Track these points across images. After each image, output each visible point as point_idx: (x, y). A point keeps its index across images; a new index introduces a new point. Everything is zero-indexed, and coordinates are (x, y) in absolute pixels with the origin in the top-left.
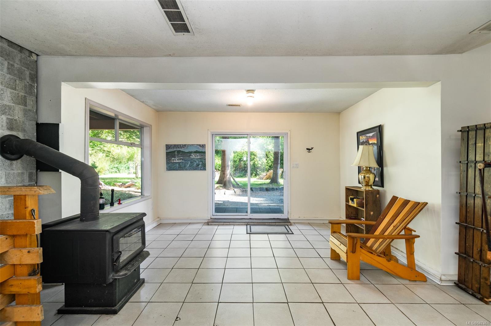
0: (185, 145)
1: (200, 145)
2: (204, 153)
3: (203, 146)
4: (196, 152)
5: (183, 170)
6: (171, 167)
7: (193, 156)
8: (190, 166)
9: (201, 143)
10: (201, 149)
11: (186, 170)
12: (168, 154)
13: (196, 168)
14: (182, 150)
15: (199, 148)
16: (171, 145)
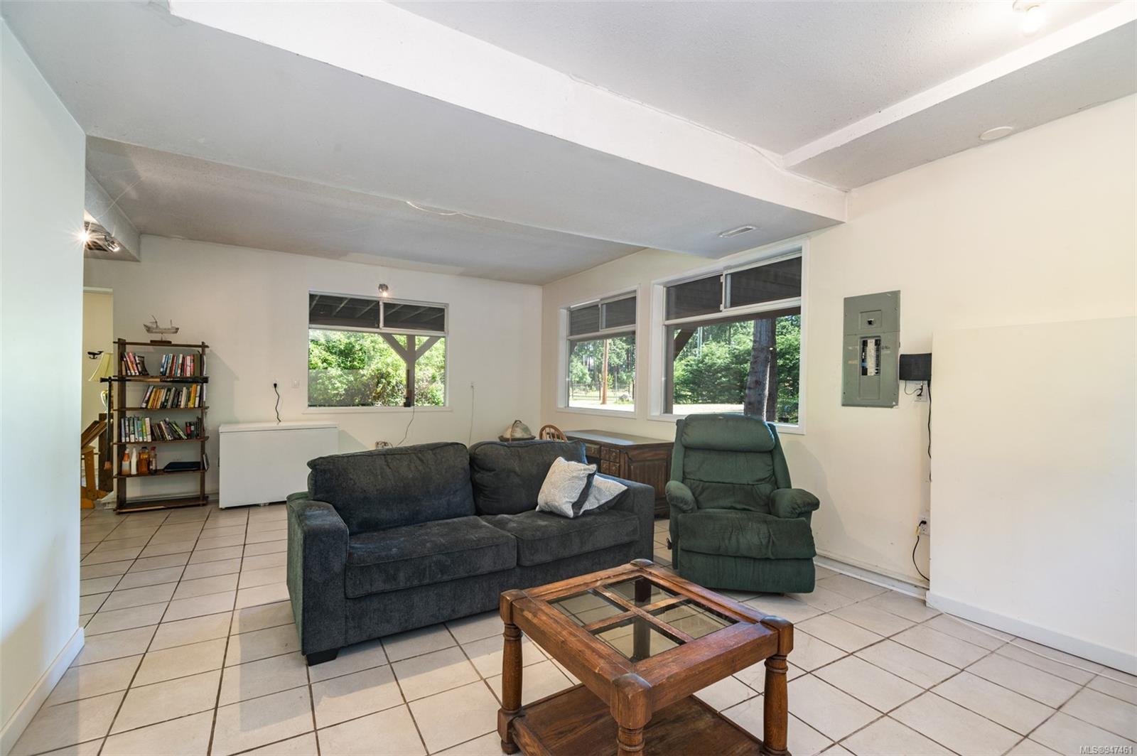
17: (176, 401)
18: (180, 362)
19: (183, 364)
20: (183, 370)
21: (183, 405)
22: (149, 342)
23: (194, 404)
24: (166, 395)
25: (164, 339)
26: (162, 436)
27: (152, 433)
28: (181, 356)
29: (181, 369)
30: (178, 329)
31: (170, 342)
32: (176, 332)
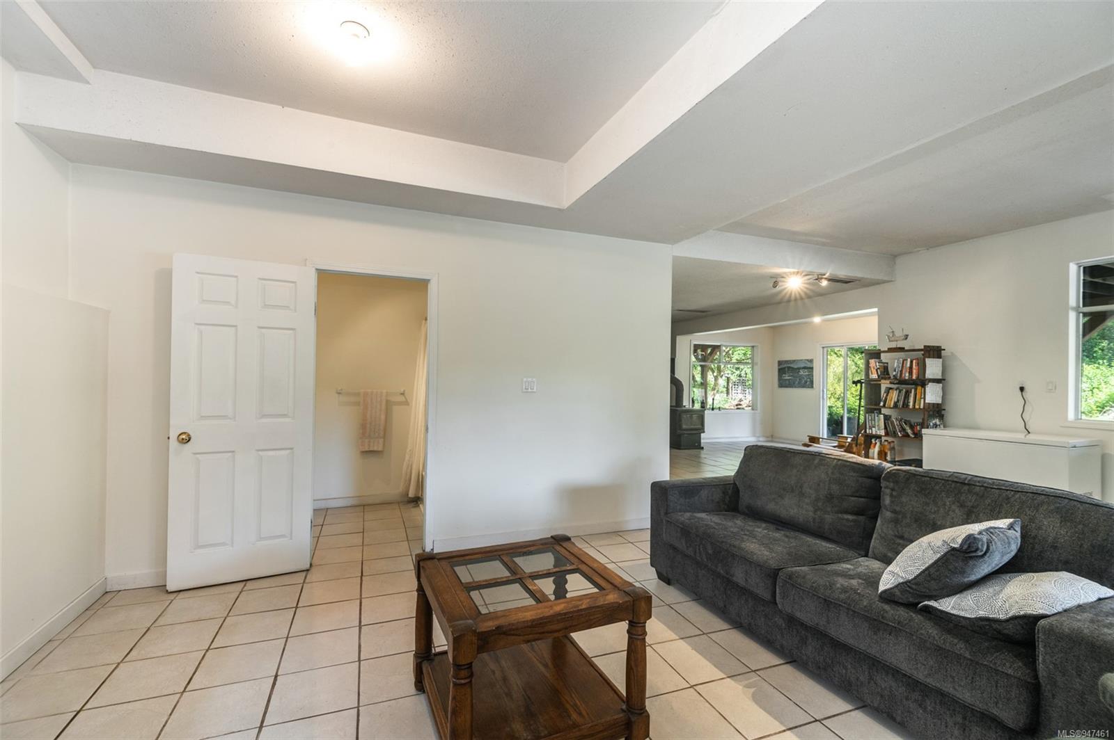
0: (795, 361)
1: (808, 360)
2: (812, 368)
3: (811, 361)
4: (805, 368)
5: (792, 387)
6: (783, 384)
7: (802, 372)
8: (799, 383)
9: (809, 358)
10: (809, 365)
11: (795, 387)
12: (780, 370)
13: (804, 386)
14: (792, 366)
15: (806, 364)
16: (783, 361)
17: (906, 401)
18: (908, 365)
19: (911, 368)
20: (911, 373)
21: (911, 406)
22: (887, 349)
23: (920, 406)
24: (898, 396)
25: (898, 346)
26: (894, 432)
27: (886, 428)
28: (909, 360)
29: (909, 372)
30: (907, 336)
31: (904, 348)
32: (906, 338)
